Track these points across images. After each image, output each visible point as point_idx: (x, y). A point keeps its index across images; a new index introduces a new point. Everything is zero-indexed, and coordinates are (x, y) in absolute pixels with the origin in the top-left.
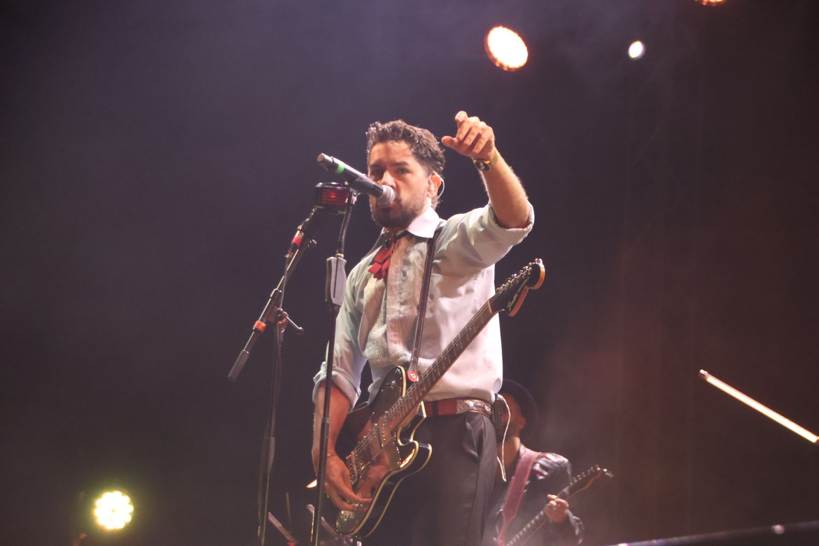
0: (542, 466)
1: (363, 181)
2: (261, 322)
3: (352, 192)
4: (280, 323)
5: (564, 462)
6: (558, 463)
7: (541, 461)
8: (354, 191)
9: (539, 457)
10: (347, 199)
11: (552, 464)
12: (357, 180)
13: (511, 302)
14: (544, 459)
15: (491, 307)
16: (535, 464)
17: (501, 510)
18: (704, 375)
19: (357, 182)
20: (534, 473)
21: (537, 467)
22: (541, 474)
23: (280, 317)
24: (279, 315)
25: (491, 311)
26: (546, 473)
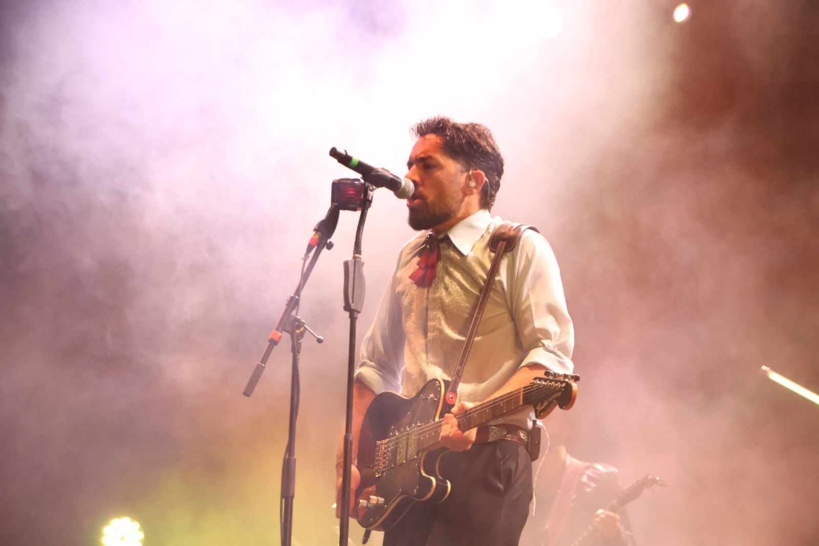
0: (589, 478)
1: (379, 173)
2: (276, 332)
3: (368, 186)
4: (298, 331)
5: (614, 472)
6: (607, 474)
7: (589, 472)
8: (370, 185)
9: (587, 468)
10: (363, 195)
11: (601, 474)
12: (373, 173)
13: (541, 406)
14: (592, 470)
15: (523, 398)
16: (582, 475)
17: (547, 527)
18: (766, 372)
19: (372, 175)
20: (581, 485)
21: (584, 479)
22: (589, 486)
23: (297, 325)
24: (297, 323)
25: (521, 403)
26: (593, 485)
